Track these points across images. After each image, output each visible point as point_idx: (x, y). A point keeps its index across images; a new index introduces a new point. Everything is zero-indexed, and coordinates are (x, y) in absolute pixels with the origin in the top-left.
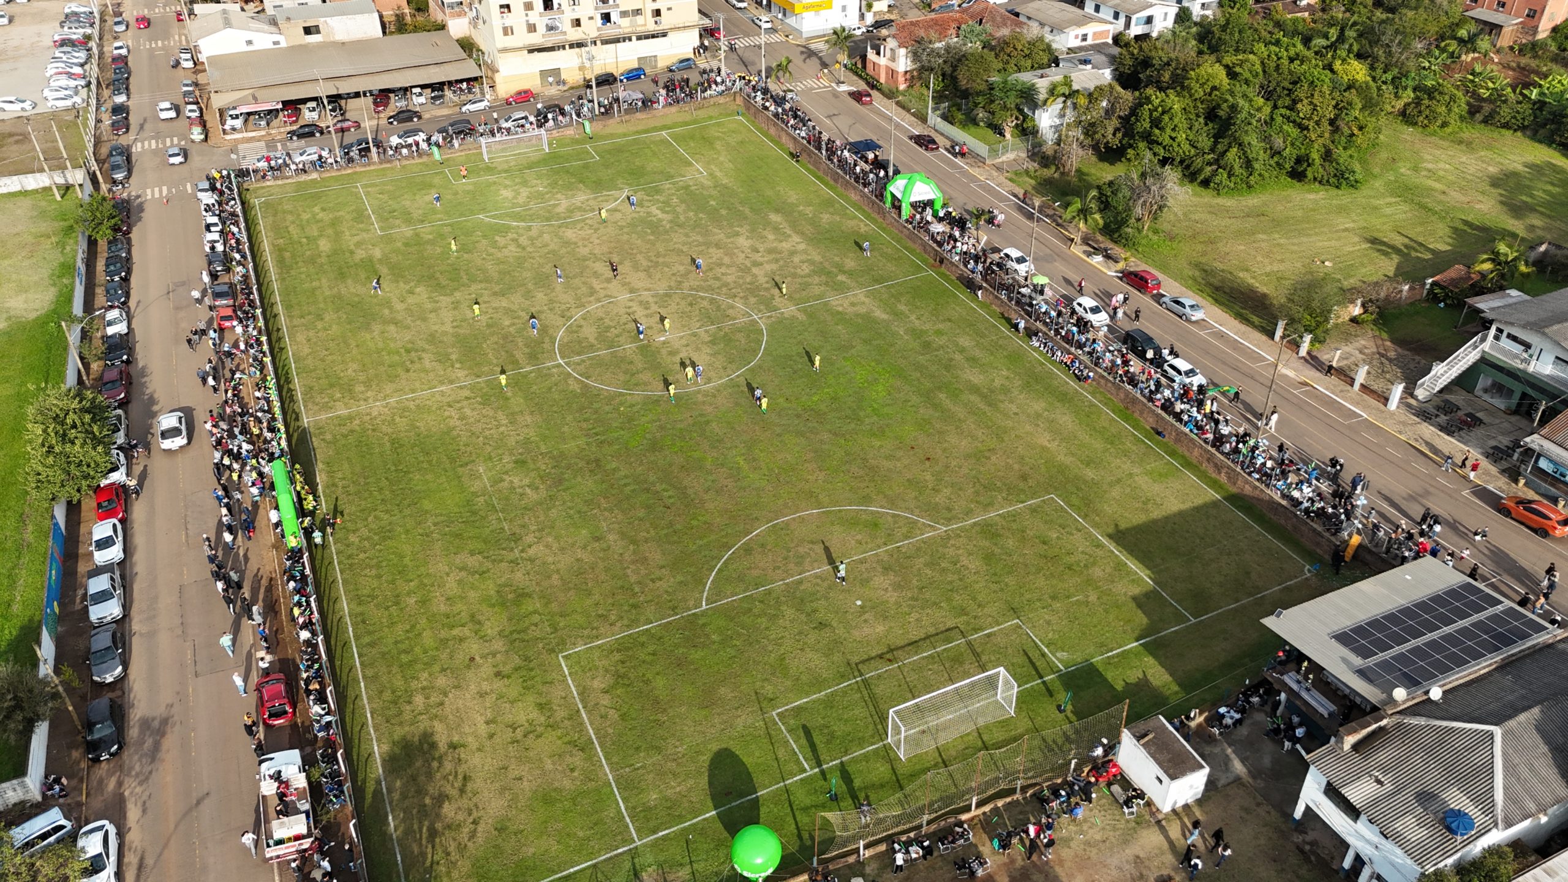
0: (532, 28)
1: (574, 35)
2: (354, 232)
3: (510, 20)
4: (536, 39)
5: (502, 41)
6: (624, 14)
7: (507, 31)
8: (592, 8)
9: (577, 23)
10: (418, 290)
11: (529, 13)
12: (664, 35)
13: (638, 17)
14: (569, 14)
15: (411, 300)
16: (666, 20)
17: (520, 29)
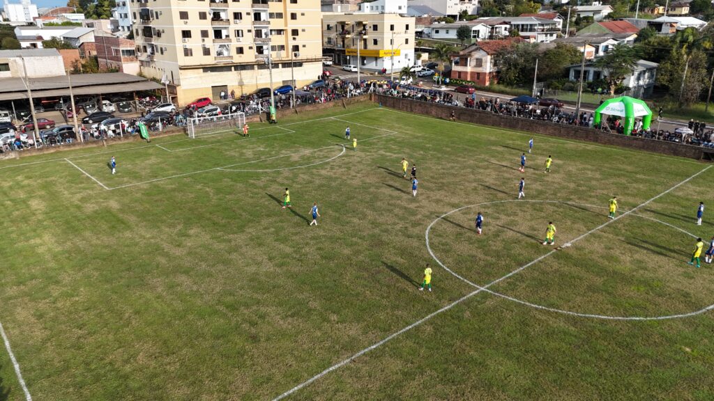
0: (207, 52)
1: (238, 59)
2: (73, 190)
3: (189, 43)
4: (210, 60)
5: (184, 61)
6: (273, 48)
7: (188, 52)
8: (252, 41)
9: (240, 51)
10: (192, 232)
11: (206, 39)
12: (300, 64)
13: (282, 51)
14: (235, 44)
15: (189, 243)
16: (303, 54)
17: (198, 52)
